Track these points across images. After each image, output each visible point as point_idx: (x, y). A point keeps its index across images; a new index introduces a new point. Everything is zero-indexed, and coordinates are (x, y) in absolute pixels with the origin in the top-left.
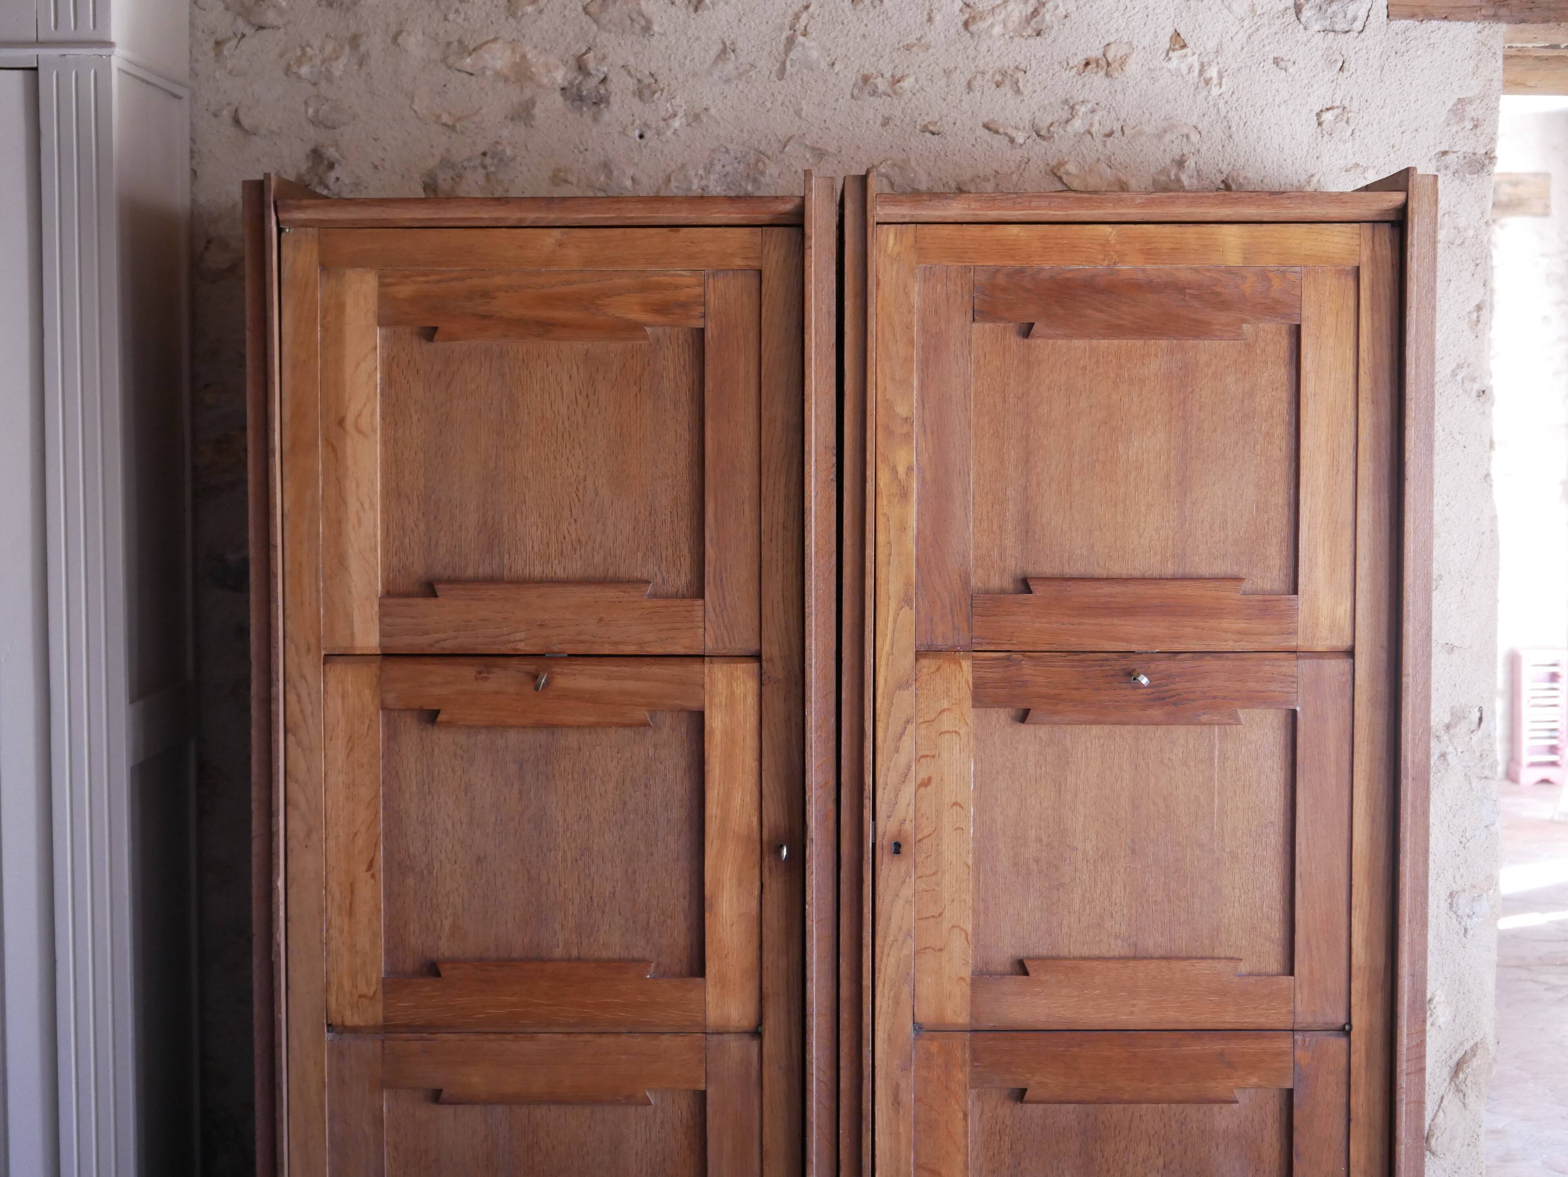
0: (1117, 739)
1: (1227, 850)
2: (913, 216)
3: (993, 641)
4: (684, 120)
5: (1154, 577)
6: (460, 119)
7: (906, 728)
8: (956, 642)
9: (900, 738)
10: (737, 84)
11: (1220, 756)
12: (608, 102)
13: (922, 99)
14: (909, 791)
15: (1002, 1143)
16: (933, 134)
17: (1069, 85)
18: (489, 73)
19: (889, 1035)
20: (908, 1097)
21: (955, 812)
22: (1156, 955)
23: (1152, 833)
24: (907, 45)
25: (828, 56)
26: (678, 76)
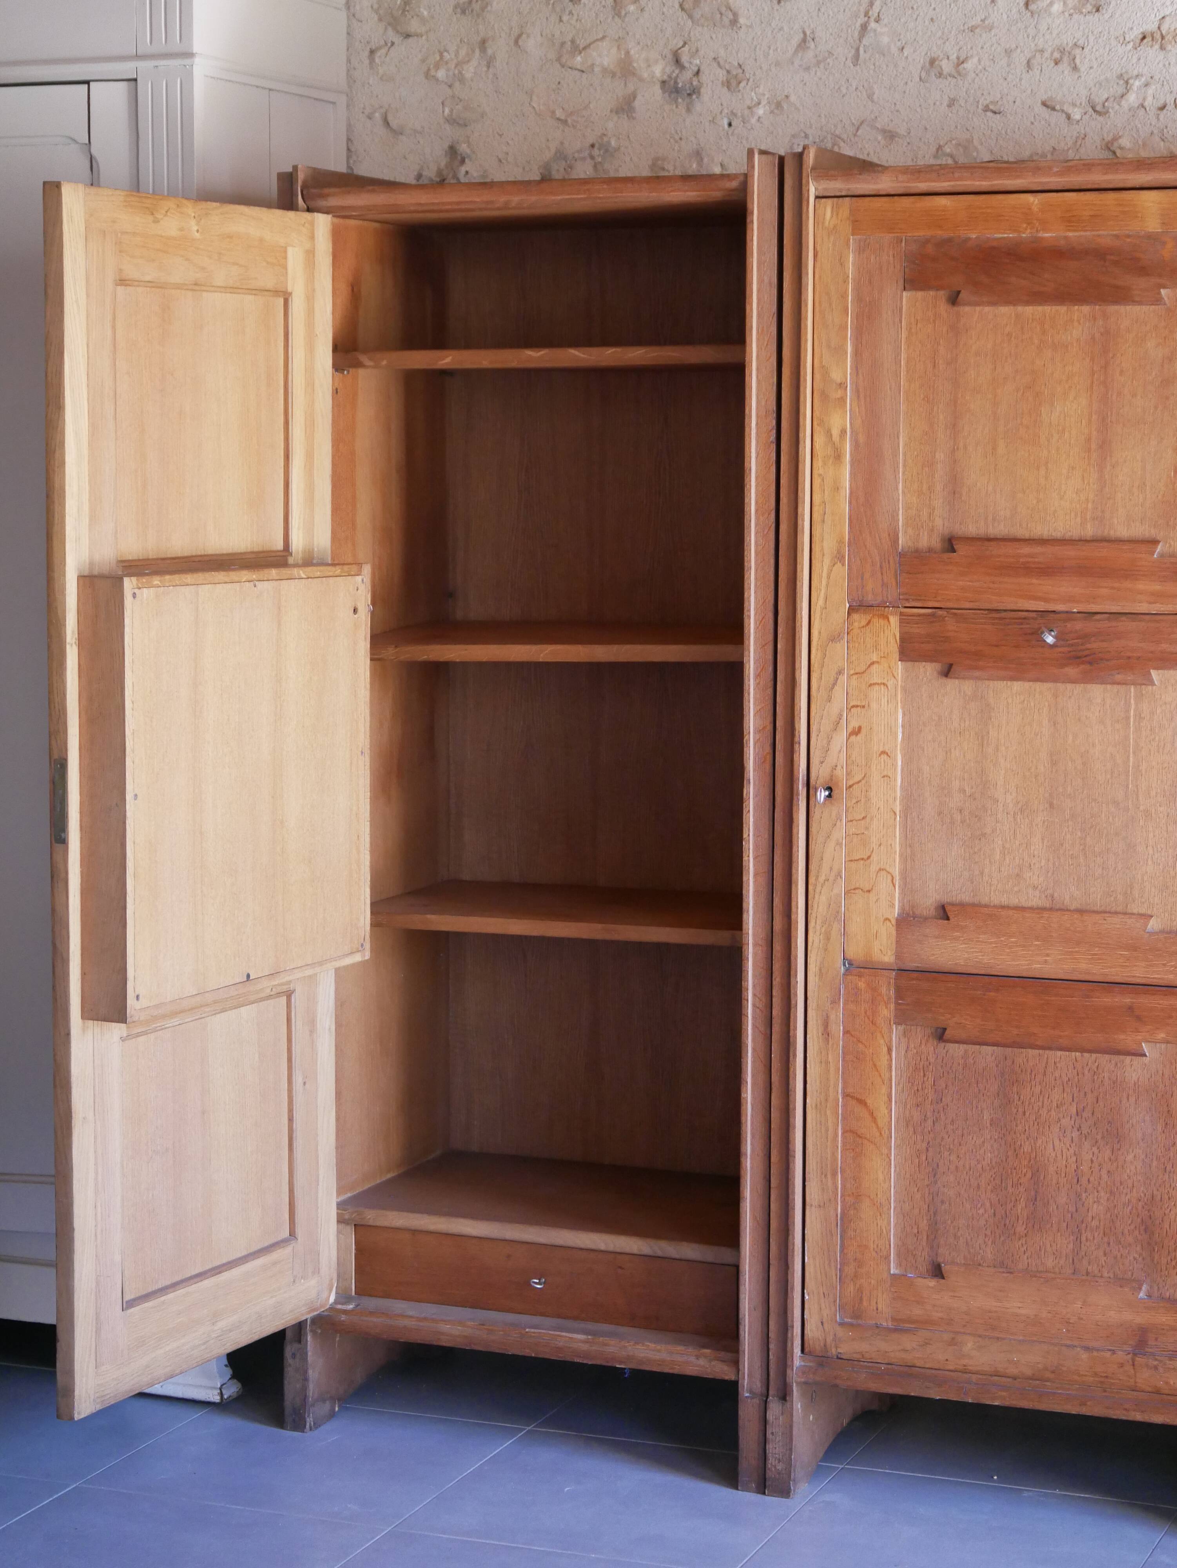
0: (1037, 695)
1: (1142, 808)
2: (849, 190)
3: (919, 598)
4: (767, 107)
5: (1074, 538)
6: (572, 114)
7: (837, 679)
8: (885, 599)
9: (832, 688)
10: (816, 71)
11: (1135, 715)
12: (699, 93)
13: (984, 79)
14: (840, 738)
15: (926, 1079)
16: (995, 113)
17: (1125, 59)
18: (596, 69)
19: (820, 970)
20: (838, 1030)
21: (882, 760)
22: (1072, 908)
23: (1069, 789)
24: (972, 26)
25: (899, 40)
26: (763, 66)
